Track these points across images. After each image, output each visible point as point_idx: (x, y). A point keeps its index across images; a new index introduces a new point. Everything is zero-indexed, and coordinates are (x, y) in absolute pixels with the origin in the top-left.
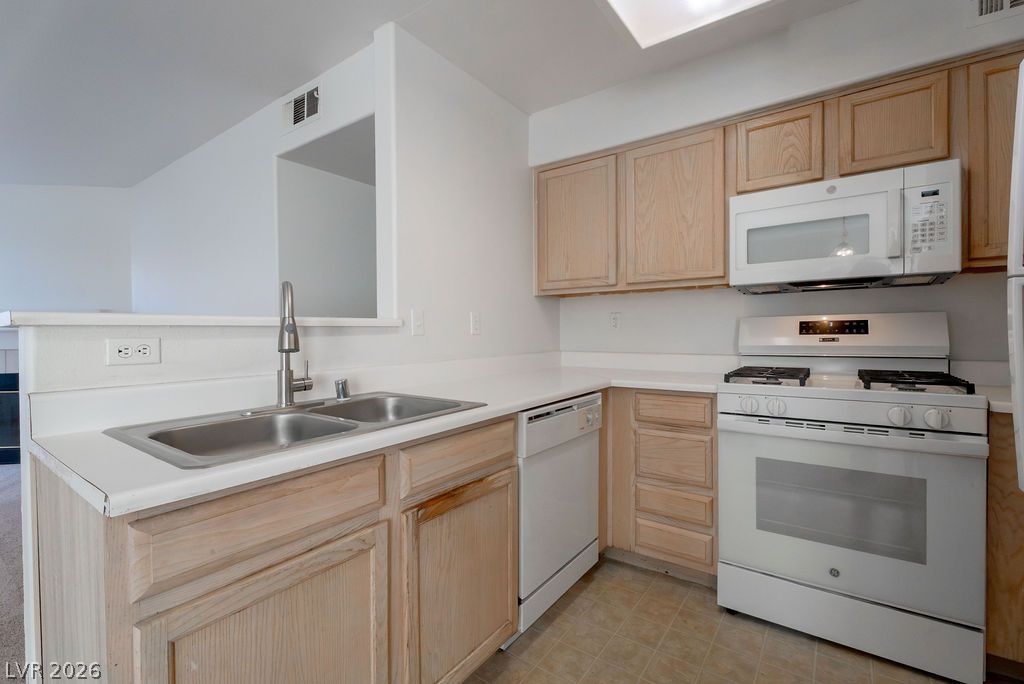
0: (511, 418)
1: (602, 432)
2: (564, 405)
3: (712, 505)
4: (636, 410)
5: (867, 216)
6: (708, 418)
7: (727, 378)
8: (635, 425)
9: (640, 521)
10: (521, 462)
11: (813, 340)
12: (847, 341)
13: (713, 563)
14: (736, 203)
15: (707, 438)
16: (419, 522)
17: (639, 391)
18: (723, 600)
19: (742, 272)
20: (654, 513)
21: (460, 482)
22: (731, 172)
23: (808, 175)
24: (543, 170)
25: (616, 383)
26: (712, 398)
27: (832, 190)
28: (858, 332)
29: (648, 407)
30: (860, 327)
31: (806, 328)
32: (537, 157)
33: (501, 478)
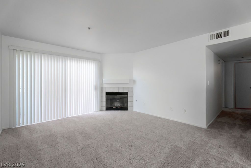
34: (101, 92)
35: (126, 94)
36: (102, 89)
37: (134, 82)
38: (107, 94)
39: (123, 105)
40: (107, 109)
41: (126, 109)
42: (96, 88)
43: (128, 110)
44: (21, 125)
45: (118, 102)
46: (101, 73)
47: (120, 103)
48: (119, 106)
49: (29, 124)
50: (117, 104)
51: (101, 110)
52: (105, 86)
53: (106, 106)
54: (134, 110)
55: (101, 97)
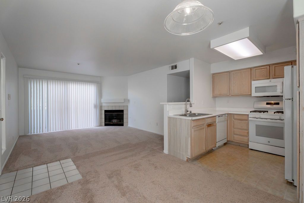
0: (215, 116)
1: (227, 120)
2: (222, 115)
3: (248, 133)
4: (234, 117)
5: (277, 86)
6: (247, 118)
7: (251, 112)
8: (233, 120)
9: (234, 136)
10: (217, 123)
11: (269, 106)
12: (275, 106)
13: (248, 143)
14: (253, 82)
15: (247, 122)
16: (208, 127)
17: (234, 114)
18: (250, 148)
19: (254, 94)
20: (237, 134)
21: (211, 123)
22: (252, 76)
23: (267, 78)
24: (214, 74)
25: (229, 113)
26: (248, 115)
27: (270, 81)
28: (278, 105)
29: (236, 117)
30: (278, 104)
31: (267, 104)
32: (212, 72)
33: (215, 124)
34: (101, 110)
35: (122, 111)
36: (101, 107)
37: (129, 101)
38: (106, 111)
39: (120, 122)
40: (106, 125)
41: (122, 125)
42: (95, 106)
43: (123, 126)
44: (32, 134)
45: (115, 119)
46: (100, 94)
47: (117, 120)
48: (116, 122)
49: (38, 133)
50: (115, 121)
51: (101, 125)
52: (104, 105)
53: (105, 122)
54: (129, 126)
55: (101, 114)
